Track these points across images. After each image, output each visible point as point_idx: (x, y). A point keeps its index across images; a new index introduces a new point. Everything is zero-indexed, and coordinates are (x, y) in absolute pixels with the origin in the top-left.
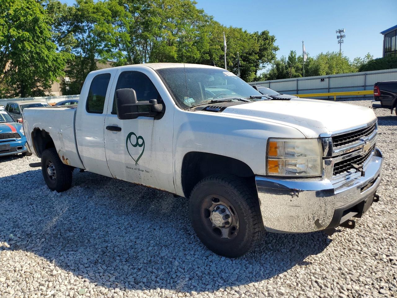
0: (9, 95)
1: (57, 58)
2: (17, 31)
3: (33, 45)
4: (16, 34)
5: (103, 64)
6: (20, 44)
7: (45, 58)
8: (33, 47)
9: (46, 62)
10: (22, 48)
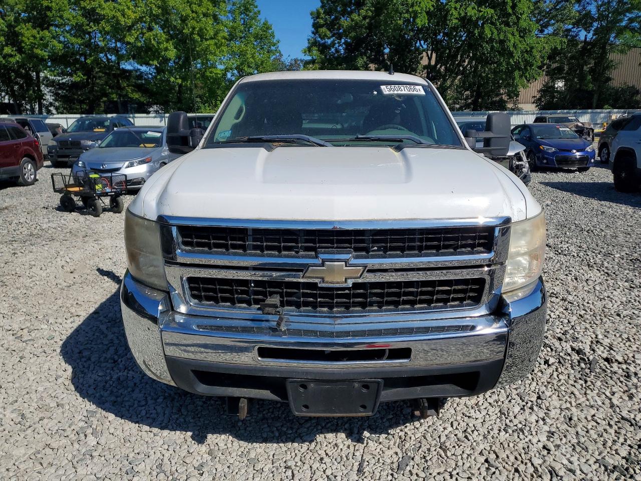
0: (458, 106)
1: (532, 48)
2: (478, 8)
3: (496, 28)
4: (475, 14)
5: (619, 54)
6: (478, 30)
7: (511, 49)
8: (495, 32)
9: (511, 55)
10: (479, 35)
